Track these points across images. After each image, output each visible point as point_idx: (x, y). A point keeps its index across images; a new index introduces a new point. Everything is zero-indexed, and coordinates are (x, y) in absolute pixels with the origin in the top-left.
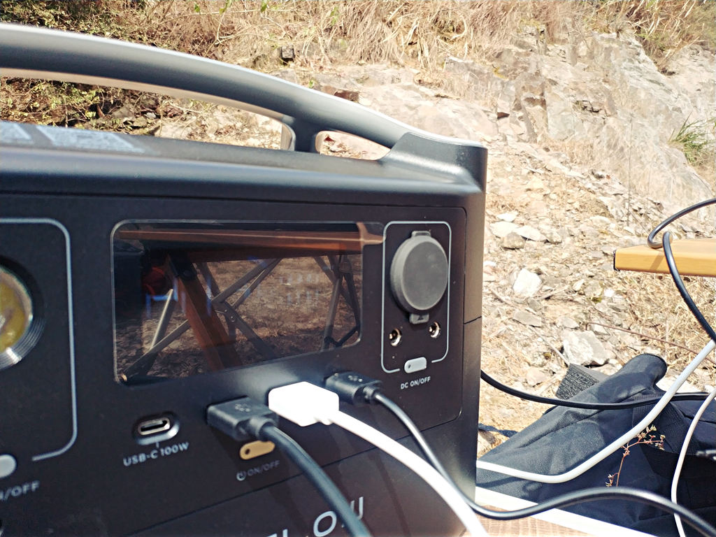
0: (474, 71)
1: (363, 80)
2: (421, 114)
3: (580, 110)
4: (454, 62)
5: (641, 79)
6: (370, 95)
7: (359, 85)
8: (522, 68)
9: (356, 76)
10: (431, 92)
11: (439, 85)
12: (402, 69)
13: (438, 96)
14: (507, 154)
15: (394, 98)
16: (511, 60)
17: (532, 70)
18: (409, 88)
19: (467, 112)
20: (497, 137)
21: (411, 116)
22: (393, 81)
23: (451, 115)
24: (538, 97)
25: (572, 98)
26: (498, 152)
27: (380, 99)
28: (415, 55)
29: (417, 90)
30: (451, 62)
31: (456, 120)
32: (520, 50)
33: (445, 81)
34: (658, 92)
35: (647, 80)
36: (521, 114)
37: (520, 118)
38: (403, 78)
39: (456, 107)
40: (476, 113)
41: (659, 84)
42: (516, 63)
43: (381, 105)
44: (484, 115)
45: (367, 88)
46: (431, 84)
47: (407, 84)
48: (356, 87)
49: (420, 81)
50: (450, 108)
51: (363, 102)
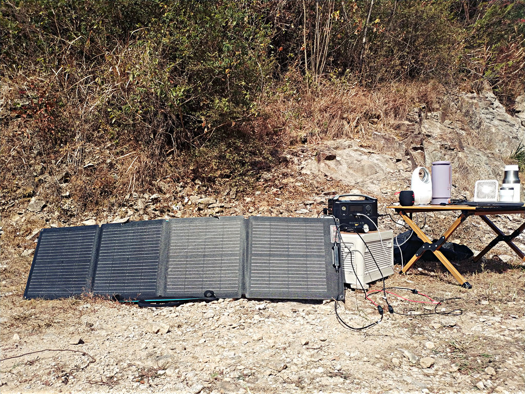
0: (385, 139)
1: (336, 148)
2: (363, 163)
3: (444, 149)
4: (376, 134)
5: (494, 119)
6: (340, 155)
7: (335, 150)
8: (411, 132)
9: (333, 146)
10: (366, 150)
11: (369, 147)
12: (352, 140)
13: (370, 152)
14: (399, 179)
15: (350, 156)
16: (405, 128)
17: (416, 132)
18: (356, 150)
19: (382, 160)
20: (396, 171)
21: (359, 164)
22: (349, 147)
23: (376, 162)
24: (419, 146)
25: (440, 143)
26: (395, 179)
27: (345, 157)
28: (358, 132)
29: (360, 151)
30: (375, 134)
31: (378, 164)
32: (410, 123)
33: (373, 145)
34: (503, 127)
35: (498, 120)
36: (409, 157)
37: (408, 159)
38: (353, 144)
39: (377, 158)
40: (387, 160)
41: (506, 122)
42: (407, 130)
43: (345, 160)
44: (390, 160)
45: (338, 152)
46: (366, 147)
47: (356, 148)
48: (334, 152)
49: (361, 146)
50: (375, 158)
51: (338, 158)
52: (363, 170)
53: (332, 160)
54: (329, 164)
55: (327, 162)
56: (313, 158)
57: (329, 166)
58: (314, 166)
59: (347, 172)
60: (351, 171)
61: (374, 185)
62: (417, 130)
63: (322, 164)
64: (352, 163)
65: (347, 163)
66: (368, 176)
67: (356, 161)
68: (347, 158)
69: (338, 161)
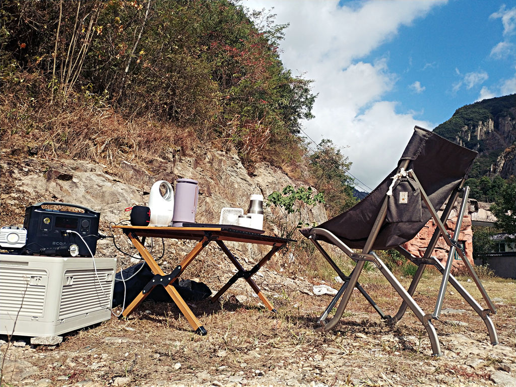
1: (76, 169)
2: (104, 189)
5: (237, 177)
6: (78, 177)
7: (73, 171)
9: (72, 166)
10: (111, 178)
11: (116, 175)
12: (97, 164)
13: (115, 180)
15: (91, 180)
16: (158, 165)
18: (100, 175)
19: (128, 190)
21: (99, 190)
22: (91, 171)
23: (120, 191)
27: (84, 180)
28: (104, 157)
29: (104, 177)
31: (122, 194)
33: (120, 173)
35: (240, 178)
38: (97, 169)
39: (123, 187)
40: (133, 191)
41: (246, 181)
42: (160, 167)
43: (84, 183)
44: (137, 192)
45: (77, 173)
46: (112, 174)
47: (99, 173)
48: (72, 172)
49: (106, 172)
50: (120, 187)
51: (74, 180)
52: (103, 196)
53: (67, 180)
54: (62, 185)
55: (60, 182)
56: (42, 175)
57: (61, 187)
58: (40, 183)
59: (83, 196)
60: (88, 197)
61: (114, 215)
62: (169, 168)
63: (53, 184)
64: (92, 187)
65: (85, 186)
66: (108, 204)
67: (97, 186)
68: (86, 181)
69: (75, 183)
